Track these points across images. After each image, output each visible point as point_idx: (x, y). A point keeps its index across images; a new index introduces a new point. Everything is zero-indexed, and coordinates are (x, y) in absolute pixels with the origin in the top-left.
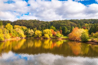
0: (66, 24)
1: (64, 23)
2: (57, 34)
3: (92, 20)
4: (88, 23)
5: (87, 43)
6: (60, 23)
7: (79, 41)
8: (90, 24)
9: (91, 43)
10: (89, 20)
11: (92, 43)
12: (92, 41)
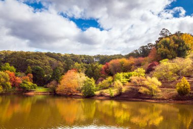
0: (39, 62)
1: (35, 58)
2: (24, 83)
3: (85, 56)
4: (79, 63)
5: (93, 98)
6: (27, 58)
7: (78, 96)
8: (82, 63)
9: (100, 98)
10: (81, 56)
11: (102, 98)
12: (101, 95)
